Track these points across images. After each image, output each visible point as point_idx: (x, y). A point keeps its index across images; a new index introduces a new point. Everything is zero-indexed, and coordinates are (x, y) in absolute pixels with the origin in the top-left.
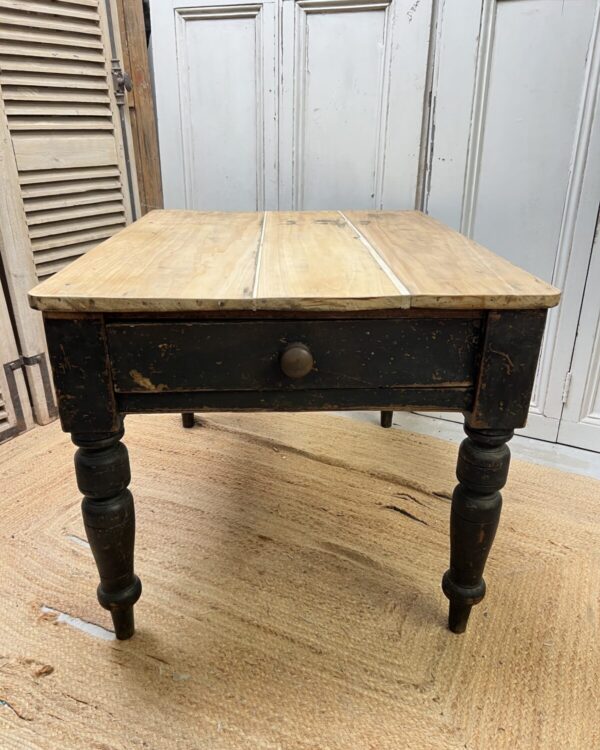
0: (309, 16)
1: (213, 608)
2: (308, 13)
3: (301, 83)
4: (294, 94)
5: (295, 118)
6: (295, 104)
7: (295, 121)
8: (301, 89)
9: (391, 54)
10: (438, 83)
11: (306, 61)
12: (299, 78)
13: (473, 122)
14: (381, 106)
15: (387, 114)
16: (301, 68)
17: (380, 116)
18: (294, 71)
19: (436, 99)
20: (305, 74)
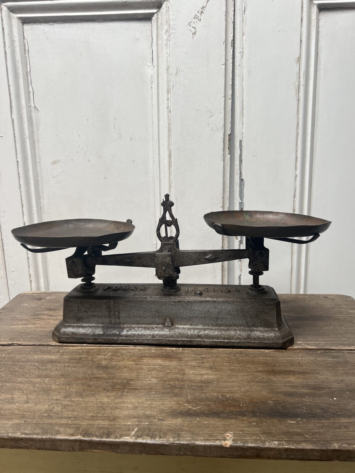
0: (27, 27)
2: (25, 21)
3: (26, 125)
4: (15, 141)
5: (21, 175)
6: (19, 155)
7: (21, 180)
8: (27, 133)
9: (168, 81)
10: (243, 122)
11: (29, 92)
12: (20, 118)
13: (298, 172)
14: (159, 155)
15: (170, 166)
16: (23, 102)
17: (158, 169)
18: (11, 107)
19: (243, 144)
20: (31, 111)
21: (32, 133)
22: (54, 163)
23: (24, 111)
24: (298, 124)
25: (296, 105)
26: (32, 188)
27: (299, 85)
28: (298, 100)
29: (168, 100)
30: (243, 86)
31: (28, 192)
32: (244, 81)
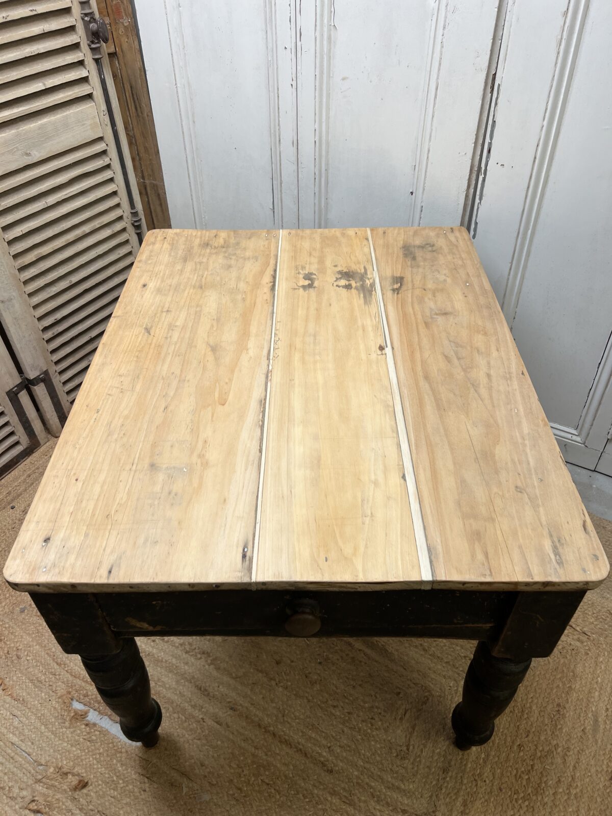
1: (231, 709)
3: (325, 43)
4: (316, 56)
5: (317, 87)
6: (318, 70)
7: (317, 92)
8: (325, 50)
9: (446, 17)
10: (504, 66)
11: (331, 12)
12: (322, 35)
13: (545, 123)
14: (429, 85)
15: (435, 97)
16: (326, 21)
17: (426, 98)
18: (316, 25)
19: (500, 88)
20: (330, 30)
21: (330, 50)
22: (344, 79)
23: (325, 29)
24: (554, 76)
25: (555, 58)
26: (324, 100)
27: (561, 39)
28: (558, 53)
29: (443, 35)
30: (510, 32)
31: (321, 102)
32: (512, 27)
